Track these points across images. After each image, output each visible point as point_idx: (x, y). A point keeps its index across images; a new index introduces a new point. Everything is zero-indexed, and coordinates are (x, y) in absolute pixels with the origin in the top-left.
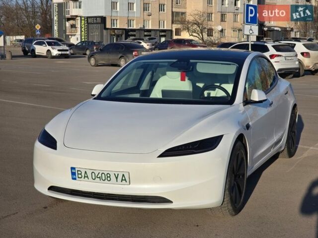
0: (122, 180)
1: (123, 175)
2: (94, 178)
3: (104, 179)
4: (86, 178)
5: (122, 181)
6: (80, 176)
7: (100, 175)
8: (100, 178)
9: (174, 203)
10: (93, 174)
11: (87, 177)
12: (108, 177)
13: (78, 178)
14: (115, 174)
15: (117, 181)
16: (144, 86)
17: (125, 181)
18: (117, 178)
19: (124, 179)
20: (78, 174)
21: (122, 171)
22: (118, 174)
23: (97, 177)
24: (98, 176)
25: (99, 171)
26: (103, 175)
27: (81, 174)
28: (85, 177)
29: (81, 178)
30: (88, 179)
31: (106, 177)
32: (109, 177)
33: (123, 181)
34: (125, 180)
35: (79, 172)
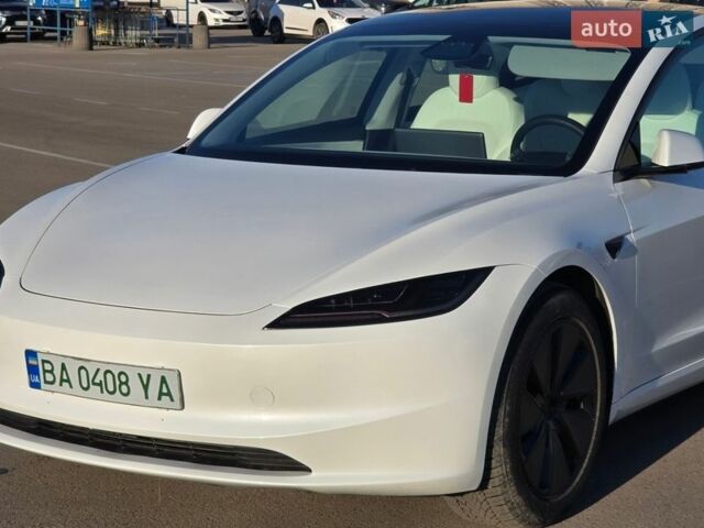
0: (161, 394)
1: (163, 380)
2: (85, 385)
3: (111, 389)
4: (66, 384)
5: (159, 399)
6: (49, 377)
7: (100, 377)
8: (100, 384)
9: (313, 474)
10: (83, 371)
11: (68, 381)
12: (121, 383)
13: (46, 382)
14: (140, 375)
15: (147, 397)
16: (380, 119)
17: (168, 398)
18: (146, 387)
19: (165, 390)
20: (45, 371)
21: (159, 365)
22: (149, 376)
23: (94, 384)
24: (97, 381)
25: (99, 366)
26: (109, 376)
27: (51, 372)
28: (62, 380)
29: (52, 383)
30: (71, 387)
31: (118, 383)
32: (126, 383)
33: (163, 397)
34: (169, 394)
35: (48, 367)
